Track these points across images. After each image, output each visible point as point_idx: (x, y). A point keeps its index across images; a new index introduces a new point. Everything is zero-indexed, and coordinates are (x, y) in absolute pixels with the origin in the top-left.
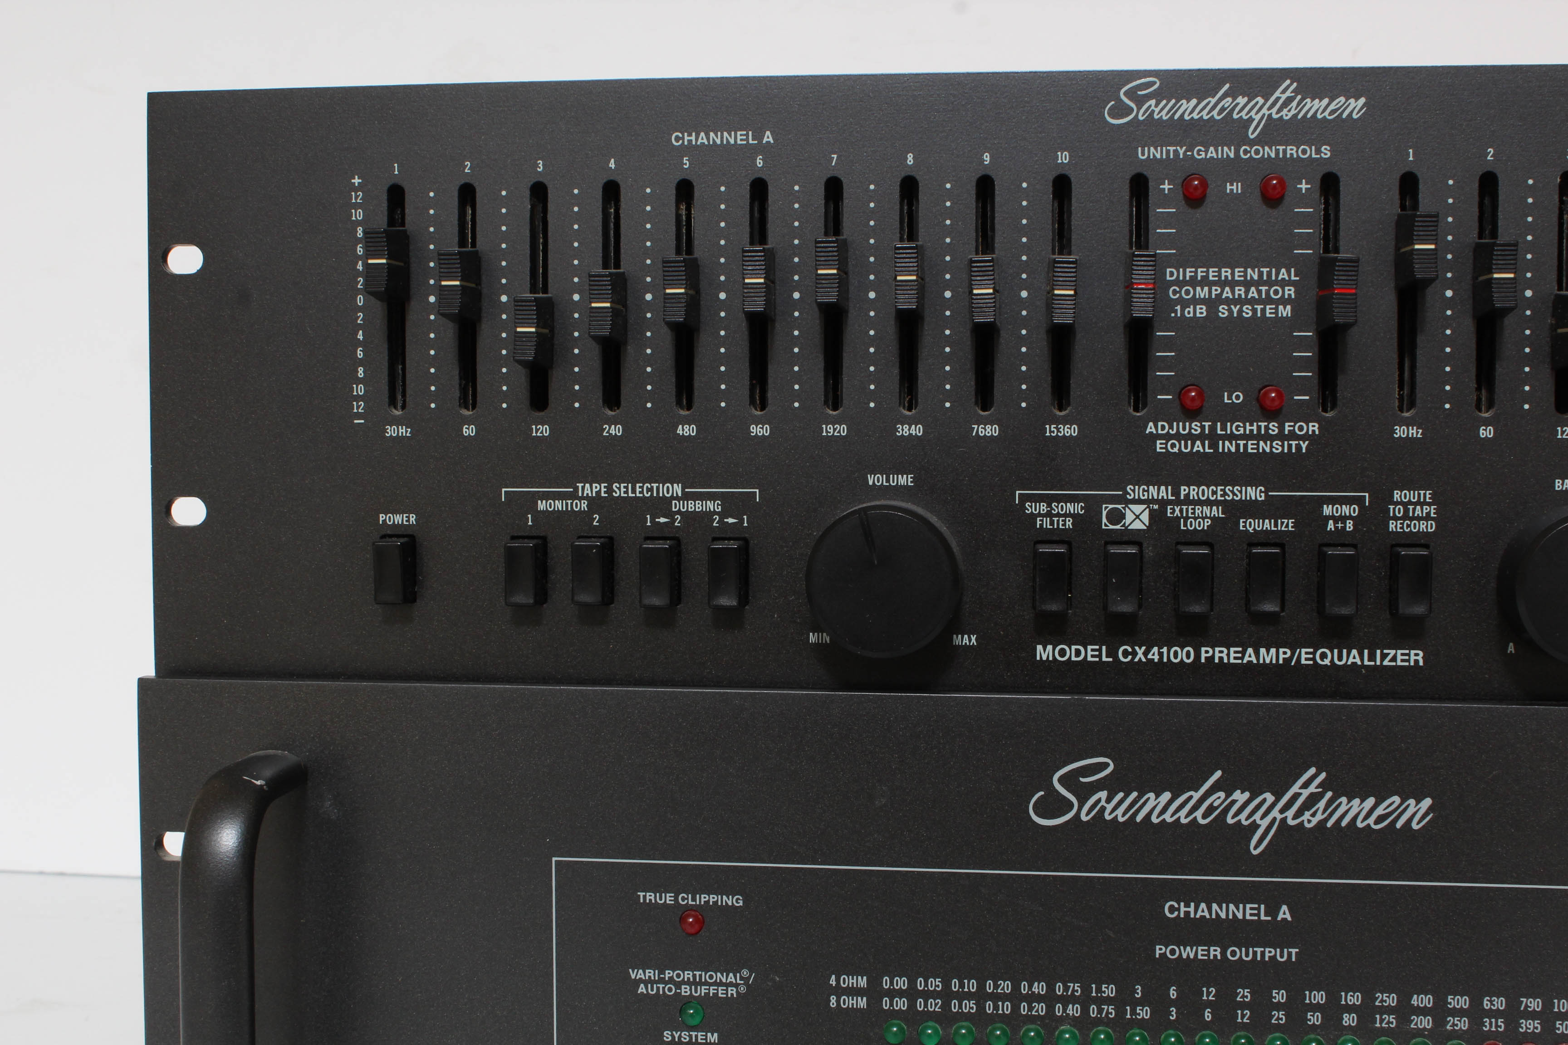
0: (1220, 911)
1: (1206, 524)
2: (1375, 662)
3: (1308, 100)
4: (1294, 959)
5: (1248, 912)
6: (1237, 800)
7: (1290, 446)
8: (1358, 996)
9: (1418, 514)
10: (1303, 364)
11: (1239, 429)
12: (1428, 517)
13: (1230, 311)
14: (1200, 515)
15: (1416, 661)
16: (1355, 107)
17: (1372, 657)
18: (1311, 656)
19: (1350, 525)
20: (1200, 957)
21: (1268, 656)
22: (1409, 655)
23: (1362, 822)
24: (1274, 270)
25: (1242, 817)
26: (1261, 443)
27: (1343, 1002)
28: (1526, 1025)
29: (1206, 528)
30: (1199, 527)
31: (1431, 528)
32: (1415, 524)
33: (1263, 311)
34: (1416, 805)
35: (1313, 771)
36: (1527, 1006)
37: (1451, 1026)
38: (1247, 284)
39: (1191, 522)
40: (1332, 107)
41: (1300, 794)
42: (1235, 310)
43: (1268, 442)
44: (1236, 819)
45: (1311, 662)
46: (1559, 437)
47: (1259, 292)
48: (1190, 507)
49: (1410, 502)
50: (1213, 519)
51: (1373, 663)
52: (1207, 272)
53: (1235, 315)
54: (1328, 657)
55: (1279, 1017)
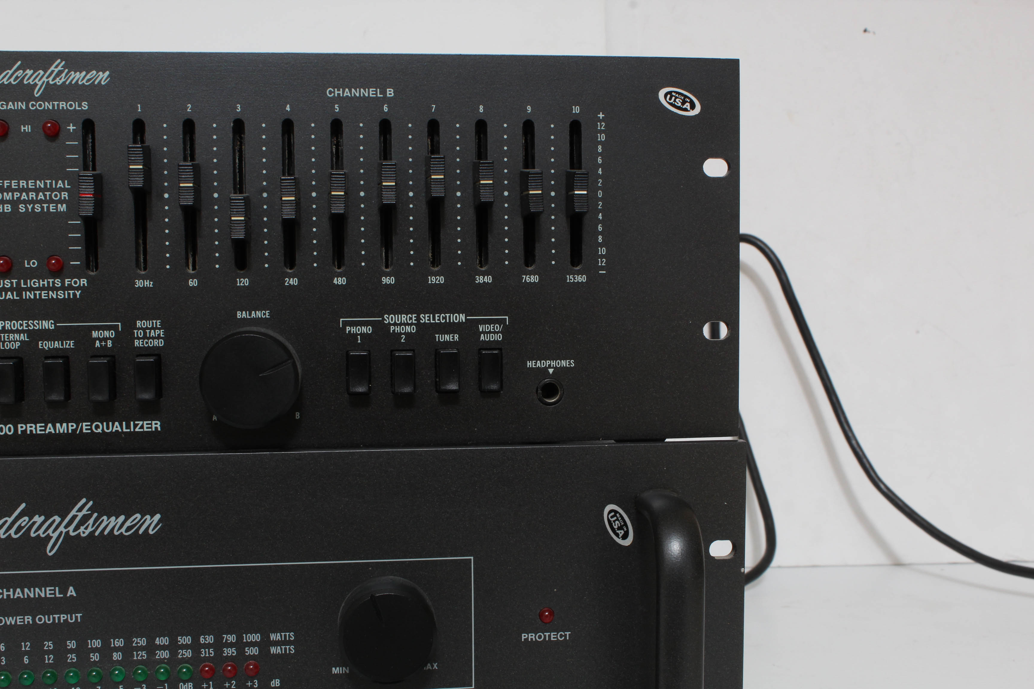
0: (30, 593)
1: (17, 345)
2: (130, 429)
3: (73, 73)
4: (79, 621)
5: (48, 592)
6: (37, 522)
7: (69, 294)
8: (121, 641)
9: (153, 335)
10: (75, 242)
11: (36, 283)
12: (159, 337)
13: (27, 208)
14: (13, 340)
15: (156, 428)
16: (103, 77)
17: (128, 427)
18: (89, 427)
19: (110, 343)
20: (18, 623)
21: (61, 428)
22: (151, 424)
23: (117, 531)
24: (54, 181)
25: (41, 532)
26: (50, 292)
27: (112, 646)
28: (227, 651)
29: (17, 348)
30: (13, 347)
31: (161, 344)
32: (151, 342)
33: (48, 208)
34: (151, 519)
35: (84, 500)
36: (227, 640)
37: (181, 656)
38: (37, 191)
39: (7, 344)
40: (88, 77)
41: (77, 516)
42: (30, 207)
43: (55, 292)
44: (37, 534)
45: (90, 431)
46: (238, 285)
47: (45, 196)
48: (6, 335)
49: (147, 328)
50: (22, 342)
51: (129, 430)
52: (11, 183)
53: (30, 210)
54: (100, 428)
55: (72, 658)
